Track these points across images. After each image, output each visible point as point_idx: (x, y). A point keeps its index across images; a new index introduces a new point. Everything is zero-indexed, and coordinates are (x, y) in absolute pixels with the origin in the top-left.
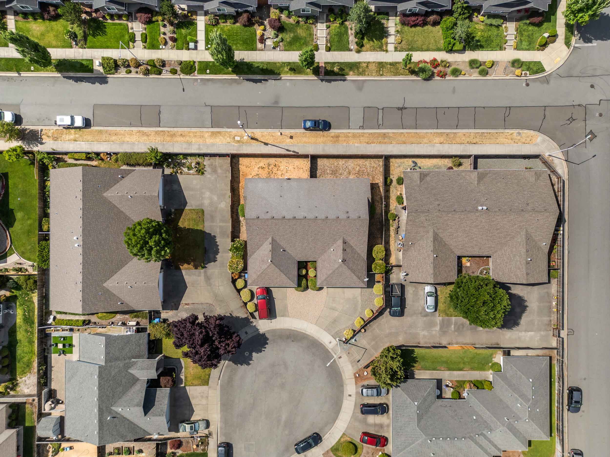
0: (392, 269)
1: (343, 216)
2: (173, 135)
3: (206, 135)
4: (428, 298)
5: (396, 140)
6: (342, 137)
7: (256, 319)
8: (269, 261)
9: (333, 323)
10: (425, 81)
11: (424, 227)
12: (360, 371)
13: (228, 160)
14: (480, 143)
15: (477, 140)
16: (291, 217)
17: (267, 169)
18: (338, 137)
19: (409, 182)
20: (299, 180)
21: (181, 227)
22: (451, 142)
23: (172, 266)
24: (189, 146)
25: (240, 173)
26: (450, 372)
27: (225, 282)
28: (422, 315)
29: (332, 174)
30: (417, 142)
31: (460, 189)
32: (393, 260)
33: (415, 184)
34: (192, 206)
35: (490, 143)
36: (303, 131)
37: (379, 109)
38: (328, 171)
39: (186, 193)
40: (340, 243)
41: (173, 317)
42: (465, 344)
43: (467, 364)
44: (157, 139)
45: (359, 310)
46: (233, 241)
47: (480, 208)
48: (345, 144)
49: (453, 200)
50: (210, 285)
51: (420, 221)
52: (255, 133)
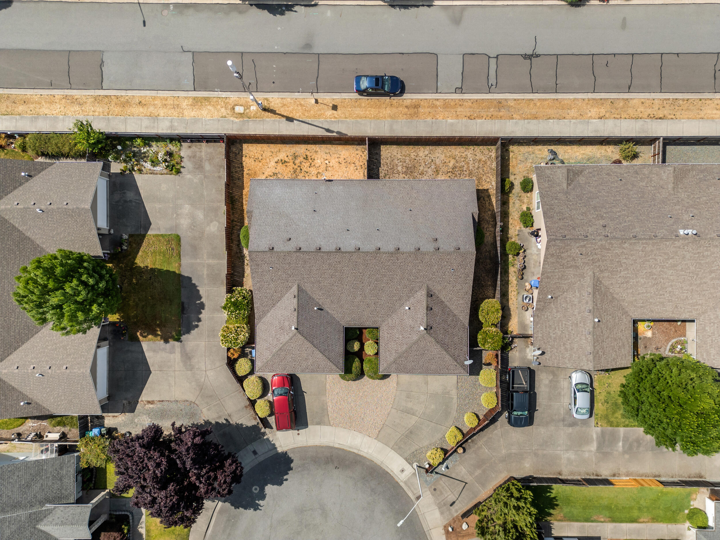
0: (512, 342)
1: (428, 247)
2: (126, 104)
3: (185, 104)
4: (577, 394)
5: (521, 112)
6: (424, 107)
7: (272, 428)
8: (293, 329)
9: (407, 436)
10: (573, 9)
11: (577, 267)
12: (455, 522)
13: (221, 147)
14: (670, 117)
15: (665, 112)
16: (333, 248)
17: (291, 164)
18: (416, 106)
19: (546, 185)
20: (347, 182)
21: (140, 267)
22: (619, 116)
23: (123, 335)
24: (154, 123)
25: (243, 171)
26: (614, 524)
27: (218, 364)
28: (566, 423)
29: (406, 173)
30: (558, 116)
31: (641, 197)
32: (514, 327)
33: (558, 188)
34: (159, 229)
35: (688, 118)
36: (356, 96)
37: (489, 57)
38: (400, 168)
39: (148, 207)
40: (421, 294)
41: (125, 425)
42: (642, 476)
43: (645, 510)
44: (98, 110)
45: (454, 414)
46: (230, 290)
47: (681, 232)
48: (429, 119)
49: (630, 218)
50: (191, 368)
51: (569, 256)
52: (271, 100)
